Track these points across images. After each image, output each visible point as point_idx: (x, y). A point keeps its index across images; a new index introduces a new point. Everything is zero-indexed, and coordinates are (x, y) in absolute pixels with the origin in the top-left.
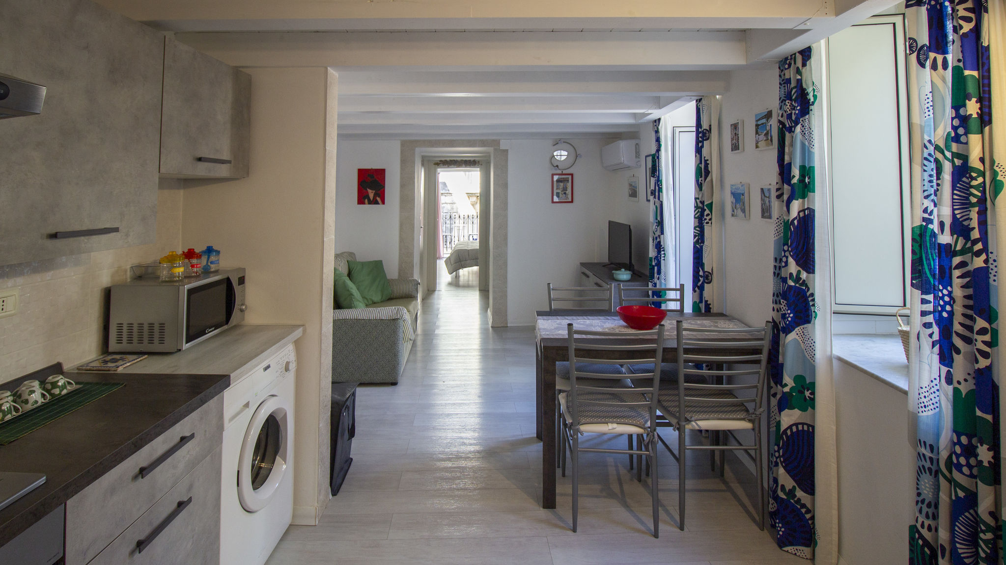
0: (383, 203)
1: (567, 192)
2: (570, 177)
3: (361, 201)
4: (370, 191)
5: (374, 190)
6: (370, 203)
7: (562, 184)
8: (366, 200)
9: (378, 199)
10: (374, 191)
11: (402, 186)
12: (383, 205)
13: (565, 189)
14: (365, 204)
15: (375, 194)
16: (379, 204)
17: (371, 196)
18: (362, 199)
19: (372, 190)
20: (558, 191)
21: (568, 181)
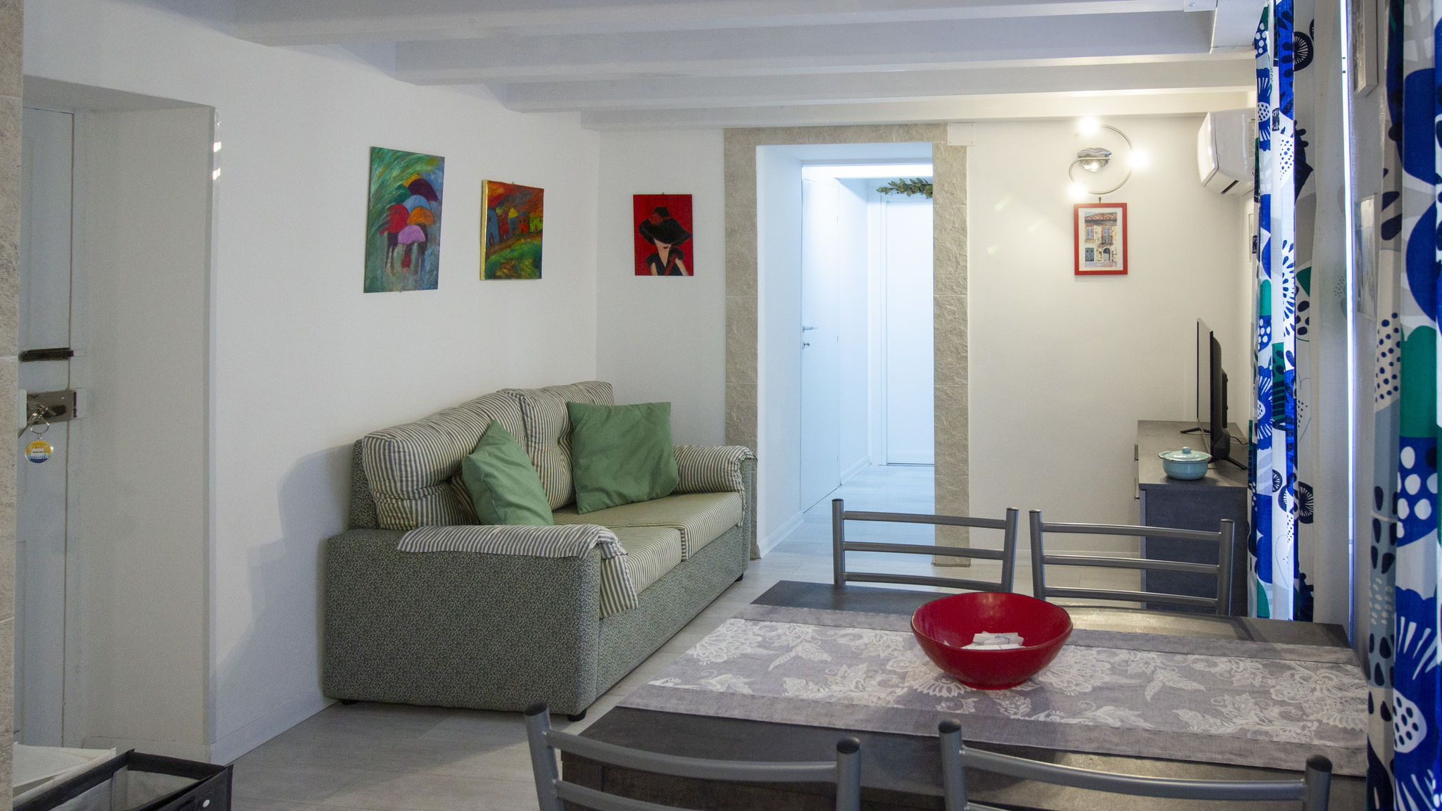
0: (690, 271)
1: (1112, 248)
2: (1119, 211)
3: (642, 267)
4: (659, 244)
5: (669, 243)
6: (662, 271)
7: (1098, 229)
8: (654, 267)
9: (679, 263)
10: (670, 246)
11: (730, 233)
12: (691, 277)
13: (1106, 242)
14: (651, 275)
15: (670, 253)
16: (680, 274)
17: (664, 255)
18: (645, 262)
19: (665, 242)
20: (1090, 246)
21: (1115, 220)
